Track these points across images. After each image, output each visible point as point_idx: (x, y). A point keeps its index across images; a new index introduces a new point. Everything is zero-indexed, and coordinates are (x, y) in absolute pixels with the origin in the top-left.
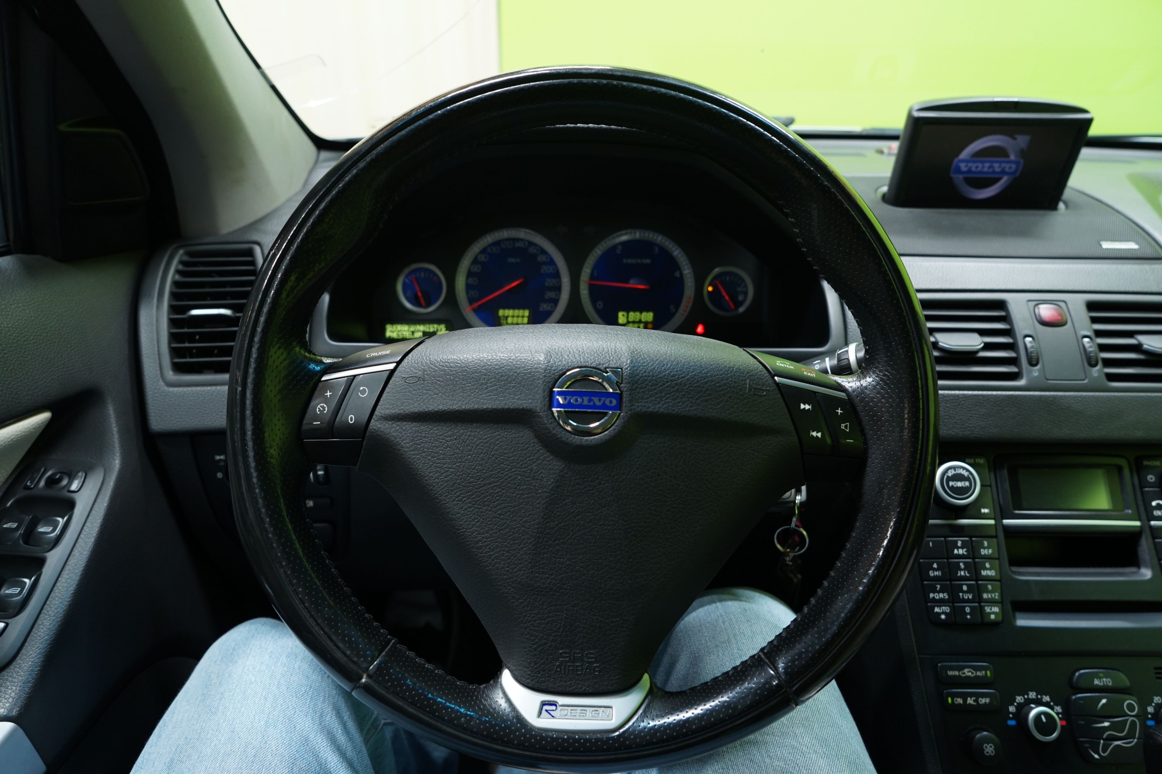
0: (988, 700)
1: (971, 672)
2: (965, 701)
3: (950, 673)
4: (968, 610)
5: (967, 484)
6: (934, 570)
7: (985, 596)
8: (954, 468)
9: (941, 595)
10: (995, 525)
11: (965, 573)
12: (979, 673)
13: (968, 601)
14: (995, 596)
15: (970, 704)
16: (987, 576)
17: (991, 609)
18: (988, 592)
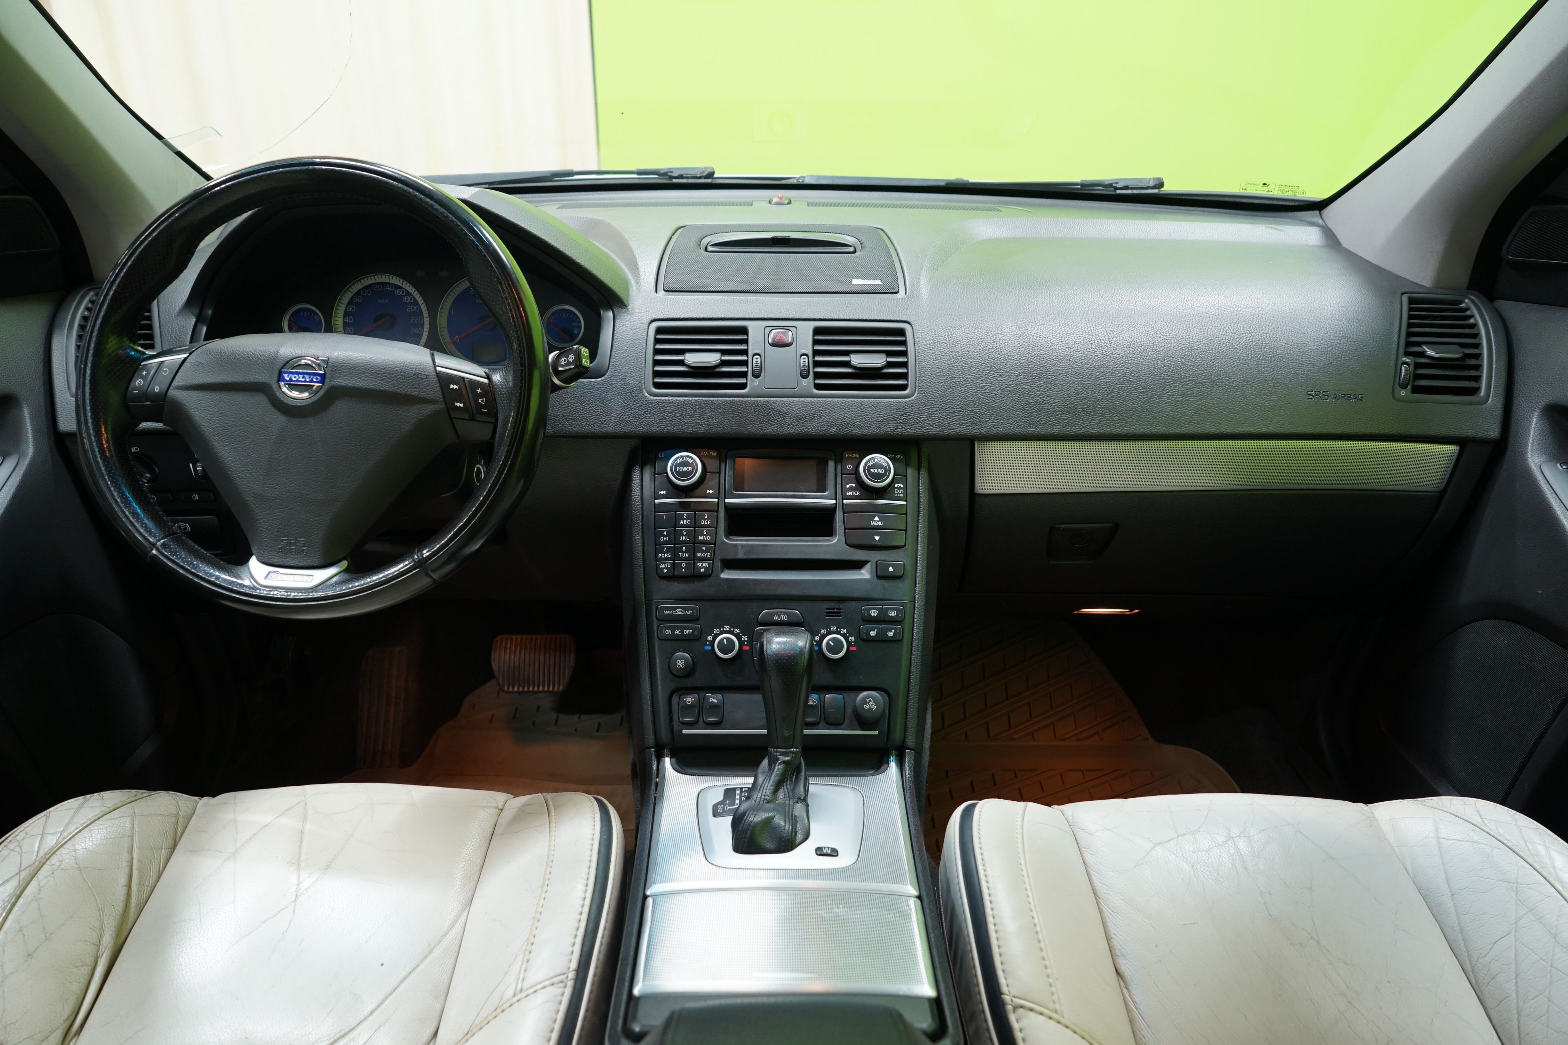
0: (690, 631)
1: (681, 611)
2: (673, 631)
3: (665, 612)
4: (684, 565)
5: (690, 469)
6: (665, 536)
7: (699, 555)
8: (683, 457)
9: (666, 555)
10: (718, 503)
11: (686, 538)
12: (687, 612)
13: (685, 559)
14: (707, 555)
15: (677, 634)
16: (703, 540)
17: (702, 565)
18: (701, 551)
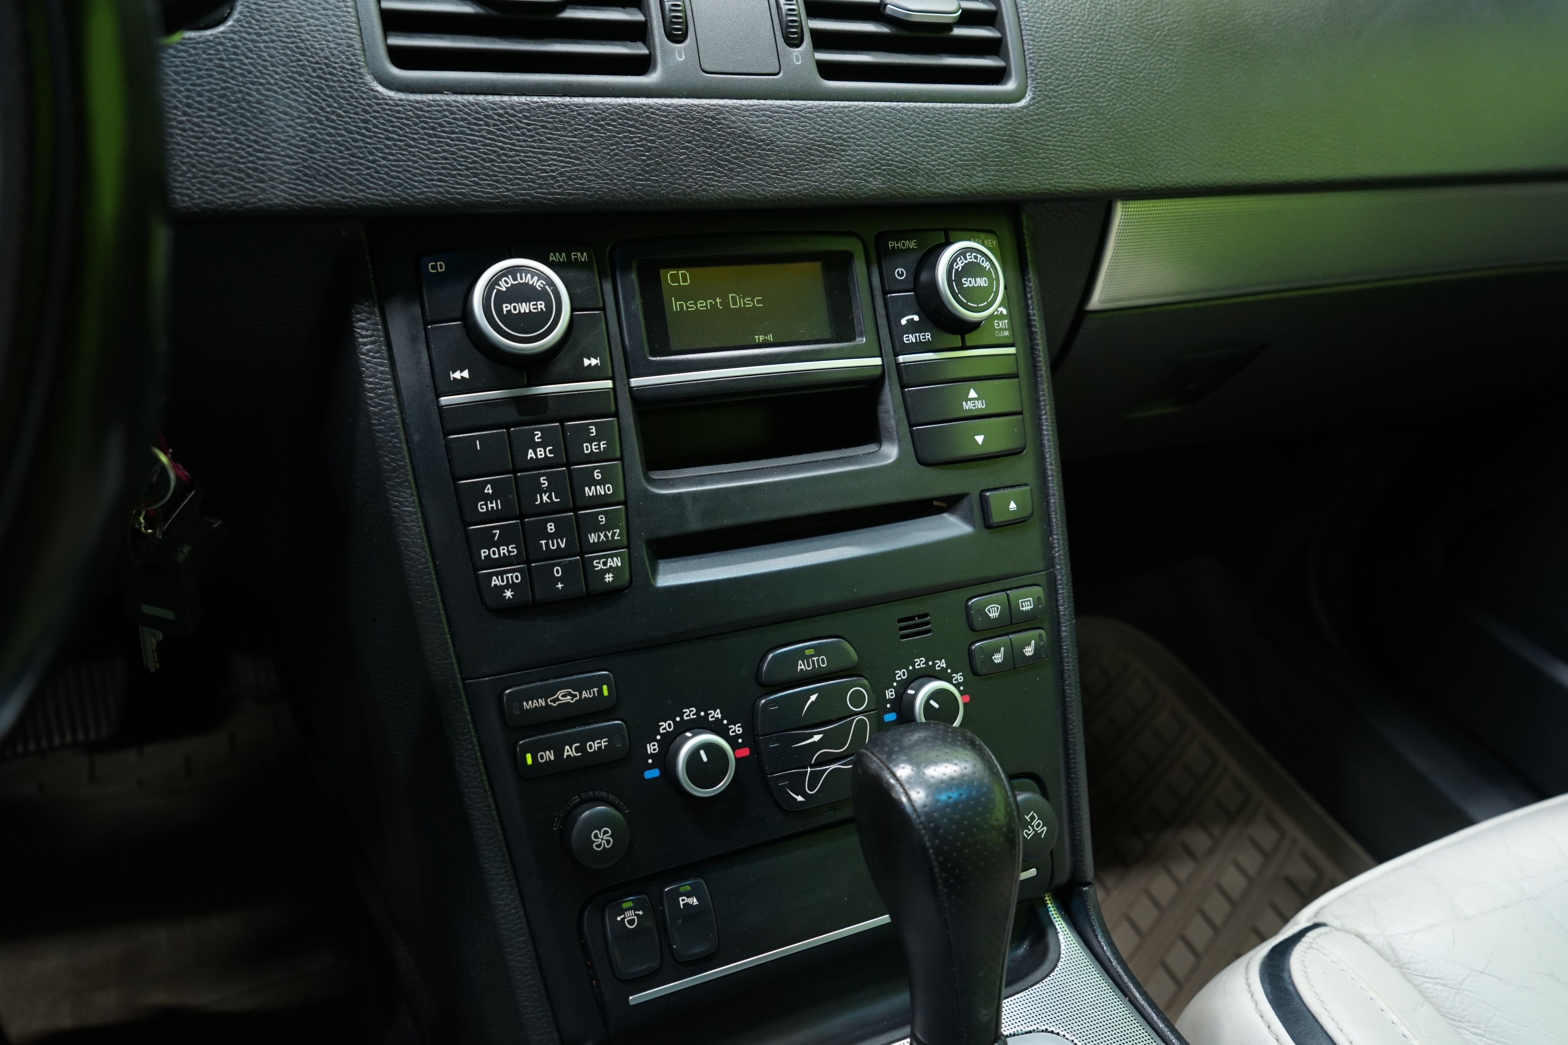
0: (604, 743)
1: (570, 694)
2: (559, 753)
3: (528, 705)
4: (558, 572)
5: (541, 305)
6: (488, 498)
7: (593, 538)
8: (512, 271)
9: (504, 550)
10: (614, 388)
11: (550, 497)
12: (585, 694)
13: (559, 554)
14: (614, 534)
15: (569, 756)
16: (598, 497)
17: (605, 564)
18: (598, 528)
